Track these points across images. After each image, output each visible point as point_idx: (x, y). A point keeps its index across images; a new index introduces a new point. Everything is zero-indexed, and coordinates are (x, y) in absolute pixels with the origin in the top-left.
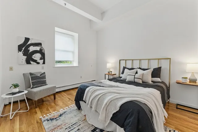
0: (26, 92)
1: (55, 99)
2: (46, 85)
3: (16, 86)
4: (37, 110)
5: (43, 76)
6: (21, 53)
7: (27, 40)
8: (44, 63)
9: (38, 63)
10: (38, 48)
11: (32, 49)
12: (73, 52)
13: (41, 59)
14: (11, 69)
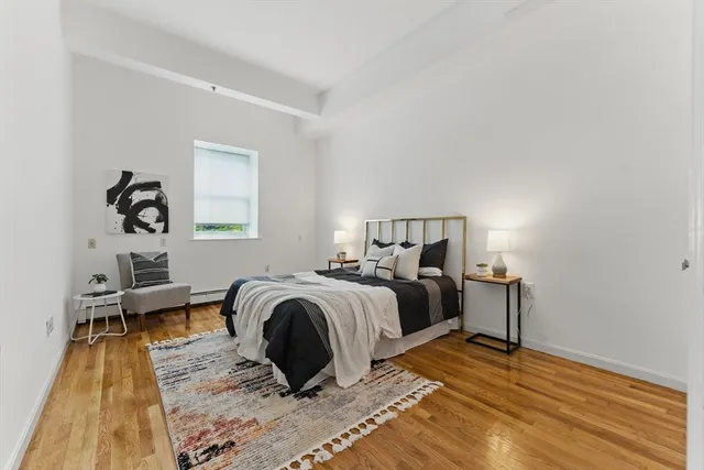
0: (121, 293)
1: (188, 317)
2: (168, 282)
3: (100, 279)
4: (145, 335)
5: (162, 260)
6: (113, 208)
7: (127, 176)
8: (166, 230)
9: (152, 231)
10: (151, 195)
11: (137, 197)
12: (248, 201)
13: (158, 221)
14: (92, 244)
